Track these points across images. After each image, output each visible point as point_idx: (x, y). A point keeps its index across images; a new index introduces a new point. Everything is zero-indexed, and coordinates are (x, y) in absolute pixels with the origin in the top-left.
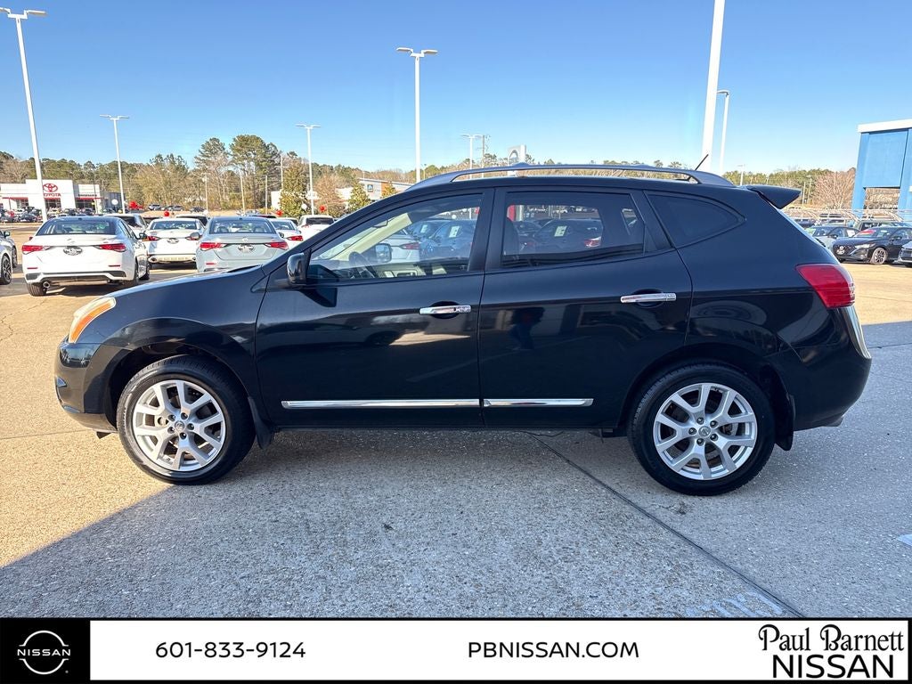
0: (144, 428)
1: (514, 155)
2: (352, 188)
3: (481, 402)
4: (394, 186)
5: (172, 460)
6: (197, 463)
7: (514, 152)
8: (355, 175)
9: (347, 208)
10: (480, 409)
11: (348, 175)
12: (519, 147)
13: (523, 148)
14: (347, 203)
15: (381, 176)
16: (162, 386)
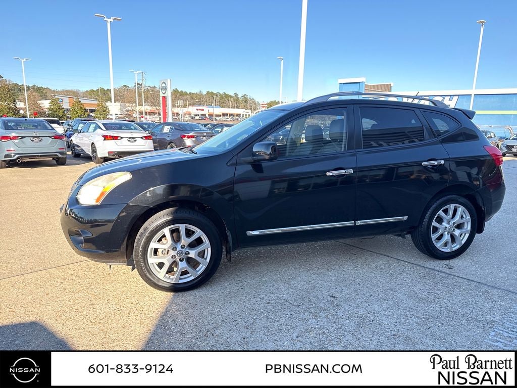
0: (153, 258)
1: (164, 85)
2: (50, 101)
3: (355, 222)
4: (80, 100)
5: (172, 277)
6: (191, 276)
7: (164, 83)
8: (46, 92)
9: (47, 113)
10: (355, 226)
11: (42, 92)
12: (167, 80)
13: (169, 81)
14: (47, 110)
15: (66, 93)
16: (169, 229)
